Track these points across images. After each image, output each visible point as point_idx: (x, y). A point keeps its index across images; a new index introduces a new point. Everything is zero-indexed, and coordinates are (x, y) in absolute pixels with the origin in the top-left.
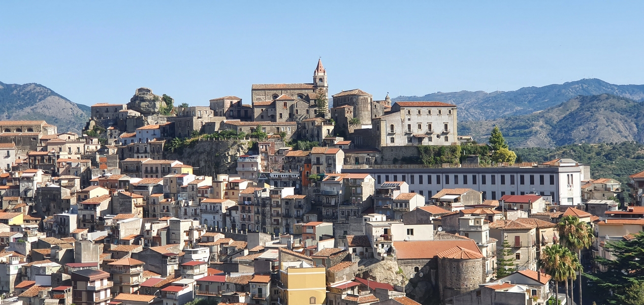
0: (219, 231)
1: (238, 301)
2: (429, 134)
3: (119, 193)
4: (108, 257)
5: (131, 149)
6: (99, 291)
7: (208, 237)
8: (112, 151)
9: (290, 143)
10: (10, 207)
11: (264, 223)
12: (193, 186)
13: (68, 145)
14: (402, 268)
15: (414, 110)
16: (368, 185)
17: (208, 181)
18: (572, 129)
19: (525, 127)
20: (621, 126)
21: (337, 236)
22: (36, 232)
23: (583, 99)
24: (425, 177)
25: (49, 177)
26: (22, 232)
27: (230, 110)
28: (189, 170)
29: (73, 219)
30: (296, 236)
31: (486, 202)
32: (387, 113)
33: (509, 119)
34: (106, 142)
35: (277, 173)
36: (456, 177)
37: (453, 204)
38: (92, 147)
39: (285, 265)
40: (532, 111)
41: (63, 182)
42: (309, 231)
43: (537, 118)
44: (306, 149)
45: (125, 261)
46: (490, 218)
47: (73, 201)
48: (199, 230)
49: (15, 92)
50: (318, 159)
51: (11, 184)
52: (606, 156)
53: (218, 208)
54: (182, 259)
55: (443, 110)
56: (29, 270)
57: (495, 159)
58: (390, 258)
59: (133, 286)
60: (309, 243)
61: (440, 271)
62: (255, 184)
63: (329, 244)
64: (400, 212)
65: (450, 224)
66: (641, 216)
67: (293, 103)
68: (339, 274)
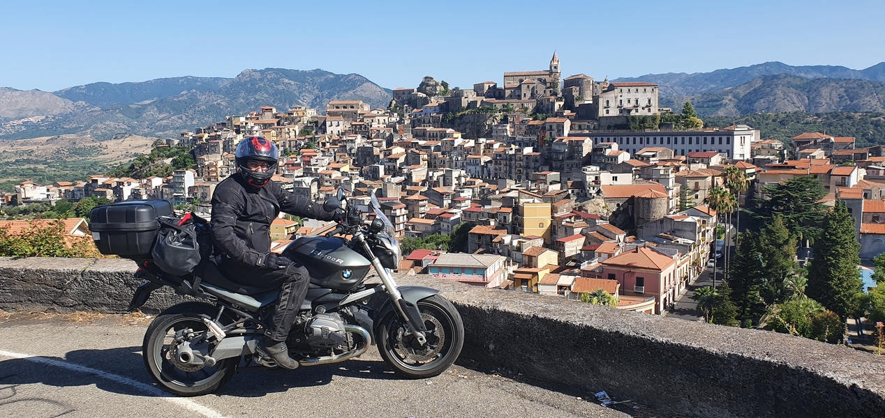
0: (479, 178)
1: (490, 225)
2: (636, 107)
3: (411, 151)
4: (405, 194)
5: (419, 120)
6: (399, 216)
7: (471, 182)
8: (407, 122)
9: (531, 115)
10: (341, 160)
11: (510, 172)
12: (461, 146)
13: (377, 118)
14: (607, 204)
15: (625, 89)
16: (587, 146)
17: (471, 143)
18: (755, 102)
19: (717, 101)
20: (795, 100)
21: (563, 181)
22: (358, 177)
23: (765, 78)
24: (631, 139)
25: (365, 140)
26: (349, 177)
27: (488, 92)
28: (458, 135)
29: (382, 168)
30: (532, 182)
31: (677, 157)
32: (604, 92)
33: (705, 94)
34: (403, 116)
35: (521, 137)
36: (655, 139)
37: (651, 159)
38: (394, 119)
39: (522, 201)
40: (723, 88)
41: (374, 143)
42: (542, 178)
43: (727, 93)
44: (543, 120)
45: (416, 197)
46: (677, 169)
47: (382, 156)
48: (465, 177)
49: (342, 80)
50: (551, 126)
51: (341, 144)
52: (780, 122)
53: (479, 162)
54: (454, 196)
55: (647, 88)
56: (354, 201)
57: (687, 126)
58: (598, 197)
59: (421, 214)
60: (542, 186)
61: (635, 206)
62: (505, 145)
63: (557, 187)
64: (610, 165)
65: (646, 173)
66: (794, 167)
67: (534, 85)
68: (561, 208)
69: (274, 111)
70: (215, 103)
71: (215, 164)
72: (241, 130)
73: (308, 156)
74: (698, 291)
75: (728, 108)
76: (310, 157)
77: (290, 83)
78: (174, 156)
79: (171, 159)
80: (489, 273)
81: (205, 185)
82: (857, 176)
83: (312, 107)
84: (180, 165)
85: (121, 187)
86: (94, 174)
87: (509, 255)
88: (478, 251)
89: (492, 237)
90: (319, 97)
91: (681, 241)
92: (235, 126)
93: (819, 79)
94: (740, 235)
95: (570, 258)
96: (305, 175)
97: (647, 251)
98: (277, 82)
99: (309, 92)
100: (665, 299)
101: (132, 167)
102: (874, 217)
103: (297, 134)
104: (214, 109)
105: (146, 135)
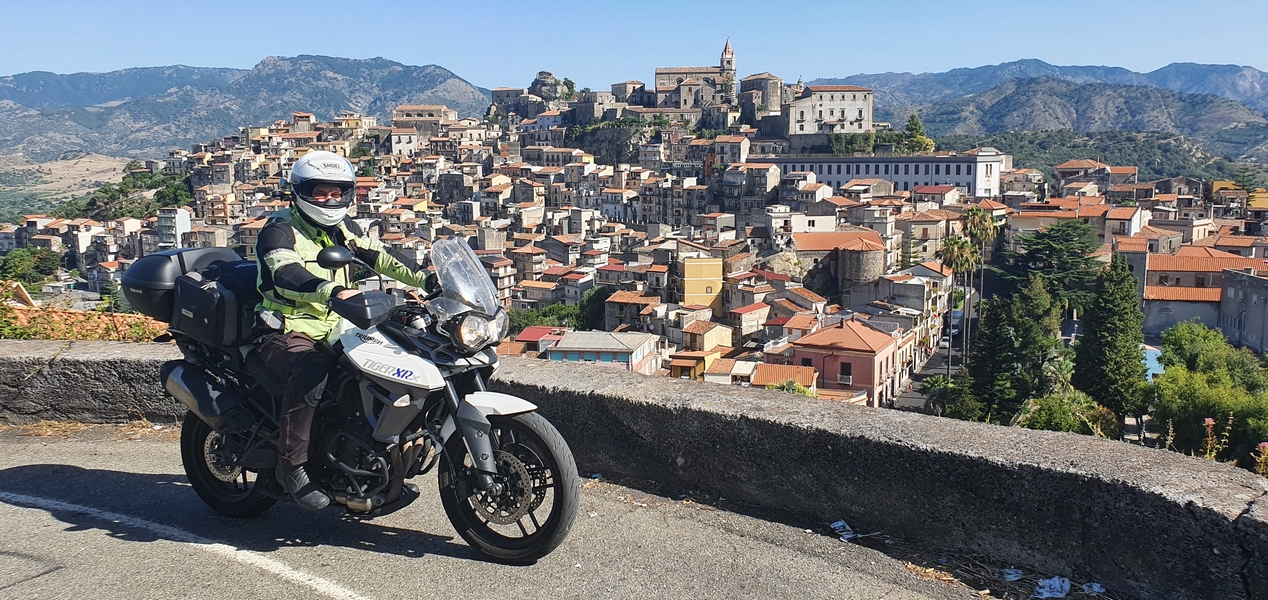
0: (620, 222)
1: (636, 289)
2: (841, 121)
3: (521, 181)
4: (511, 244)
5: (532, 136)
6: (503, 278)
7: (609, 227)
8: (514, 138)
9: (694, 131)
10: (414, 194)
11: (665, 214)
12: (594, 176)
13: (469, 131)
14: (801, 259)
15: (827, 95)
16: (773, 177)
17: (609, 171)
18: (1006, 115)
19: (953, 113)
20: (1060, 114)
21: (739, 228)
22: (441, 219)
23: (1019, 82)
24: (834, 167)
25: (451, 164)
26: (427, 219)
27: (632, 96)
28: (590, 159)
29: (476, 206)
30: (696, 227)
31: (898, 193)
32: (797, 99)
33: (937, 103)
34: (507, 129)
35: (681, 163)
36: (867, 167)
37: (862, 195)
38: (493, 134)
39: (682, 255)
40: (962, 95)
41: (465, 169)
42: (709, 222)
43: (967, 103)
44: (711, 138)
45: (528, 249)
46: (898, 210)
47: (476, 189)
48: (600, 220)
49: (415, 74)
50: (722, 148)
51: (414, 170)
52: (1039, 144)
53: (619, 198)
54: (584, 248)
55: (858, 94)
57: (912, 148)
58: (788, 249)
59: (536, 274)
60: (710, 234)
61: (839, 263)
62: (657, 173)
63: (731, 235)
64: (805, 204)
65: (855, 215)
66: (1057, 208)
67: (698, 87)
68: (737, 265)
69: (313, 119)
70: (222, 107)
71: (222, 199)
72: (262, 147)
73: (364, 188)
74: (927, 382)
75: (969, 124)
76: (368, 188)
77: (335, 78)
78: (159, 186)
79: (154, 191)
80: (635, 359)
81: (207, 230)
82: (1140, 219)
83: (369, 114)
84: (169, 201)
85: (75, 232)
86: (31, 213)
87: (663, 333)
88: (620, 328)
89: (639, 307)
90: (380, 99)
91: (903, 311)
92: (253, 142)
93: (1091, 85)
94: (985, 304)
95: (749, 337)
96: (360, 215)
97: (856, 325)
98: (316, 76)
99: (365, 91)
100: (881, 393)
101: (93, 203)
102: (1161, 277)
103: (347, 155)
104: (220, 117)
105: (113, 154)
